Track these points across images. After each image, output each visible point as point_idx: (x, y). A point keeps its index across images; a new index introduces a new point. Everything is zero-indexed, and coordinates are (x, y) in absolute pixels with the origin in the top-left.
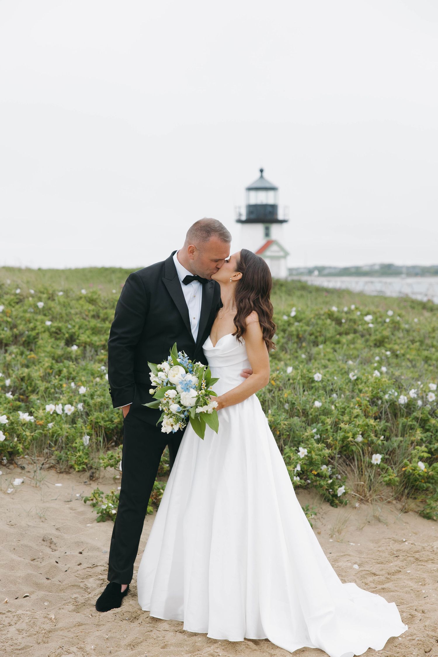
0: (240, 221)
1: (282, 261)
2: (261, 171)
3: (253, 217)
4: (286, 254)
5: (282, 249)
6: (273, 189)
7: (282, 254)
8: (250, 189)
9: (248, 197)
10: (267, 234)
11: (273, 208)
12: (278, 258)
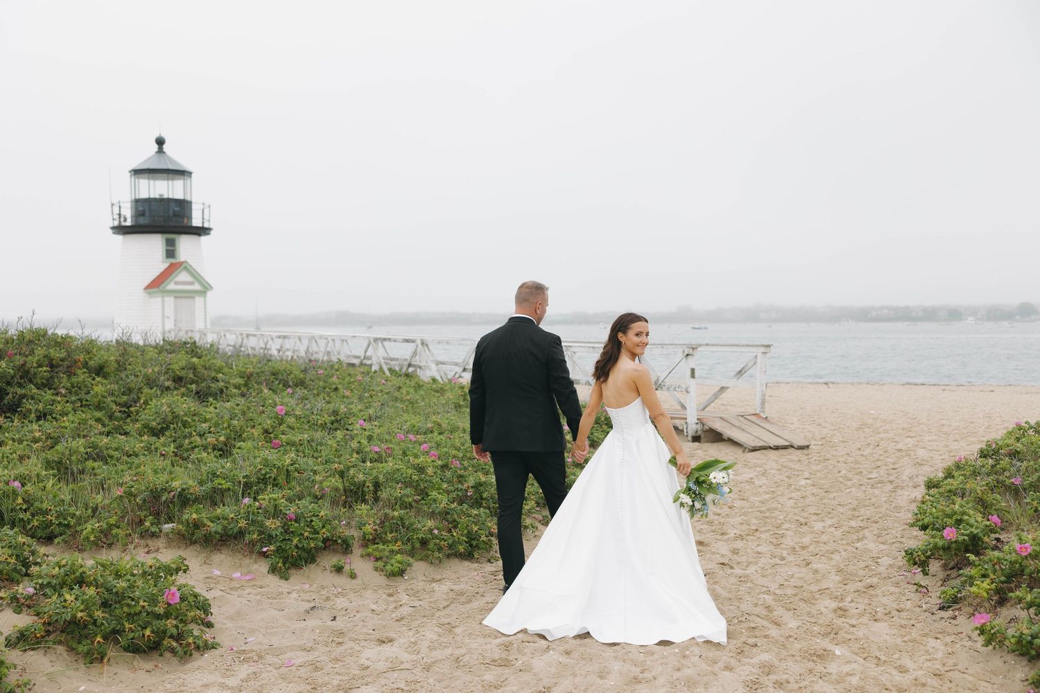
0: (121, 230)
1: (199, 300)
2: (160, 142)
3: (142, 221)
4: (205, 288)
5: (197, 277)
6: (182, 173)
7: (197, 287)
8: (137, 172)
9: (135, 188)
10: (170, 253)
11: (183, 206)
12: (191, 295)
